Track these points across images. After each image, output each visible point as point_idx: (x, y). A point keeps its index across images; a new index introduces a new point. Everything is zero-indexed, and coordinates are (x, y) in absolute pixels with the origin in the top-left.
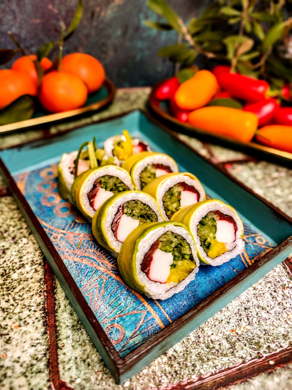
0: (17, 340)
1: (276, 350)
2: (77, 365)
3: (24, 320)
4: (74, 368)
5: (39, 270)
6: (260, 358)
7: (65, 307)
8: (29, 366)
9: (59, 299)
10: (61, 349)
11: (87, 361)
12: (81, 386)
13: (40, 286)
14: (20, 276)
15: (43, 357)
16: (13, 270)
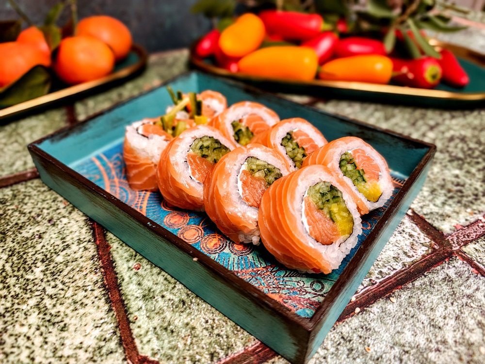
0: (75, 325)
1: (389, 274)
2: (158, 335)
3: (80, 303)
4: (154, 339)
5: (89, 248)
6: (373, 284)
7: (131, 278)
8: (97, 349)
9: (120, 272)
10: (134, 323)
11: (169, 329)
12: (167, 356)
13: (94, 263)
14: (66, 258)
15: (112, 335)
16: (56, 253)
